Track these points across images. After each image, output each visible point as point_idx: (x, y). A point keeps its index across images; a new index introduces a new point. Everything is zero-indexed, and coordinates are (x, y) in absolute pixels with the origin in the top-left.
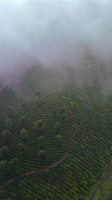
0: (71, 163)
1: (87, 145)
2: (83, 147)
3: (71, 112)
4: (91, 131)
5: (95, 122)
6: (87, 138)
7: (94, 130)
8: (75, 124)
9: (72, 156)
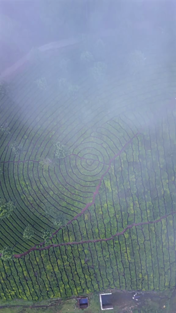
0: (13, 269)
1: (56, 270)
2: (48, 267)
3: (86, 218)
4: (83, 262)
5: (104, 257)
6: (67, 263)
7: (90, 264)
8: (71, 238)
9: (22, 264)
